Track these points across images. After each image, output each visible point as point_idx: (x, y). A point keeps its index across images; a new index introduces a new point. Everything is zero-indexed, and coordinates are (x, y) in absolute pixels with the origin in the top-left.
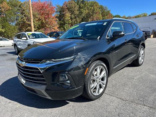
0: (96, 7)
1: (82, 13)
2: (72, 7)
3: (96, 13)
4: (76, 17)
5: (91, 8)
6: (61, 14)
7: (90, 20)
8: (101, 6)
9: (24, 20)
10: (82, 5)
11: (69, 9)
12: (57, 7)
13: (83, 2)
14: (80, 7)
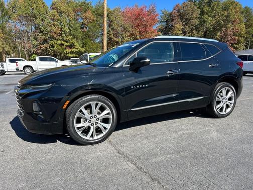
0: (233, 11)
1: (205, 22)
2: (188, 13)
3: (234, 21)
4: (194, 30)
5: (223, 13)
6: (167, 24)
7: (219, 34)
8: (246, 8)
9: (110, 35)
10: (206, 9)
11: (181, 16)
12: (163, 13)
13: (209, 3)
14: (202, 13)
